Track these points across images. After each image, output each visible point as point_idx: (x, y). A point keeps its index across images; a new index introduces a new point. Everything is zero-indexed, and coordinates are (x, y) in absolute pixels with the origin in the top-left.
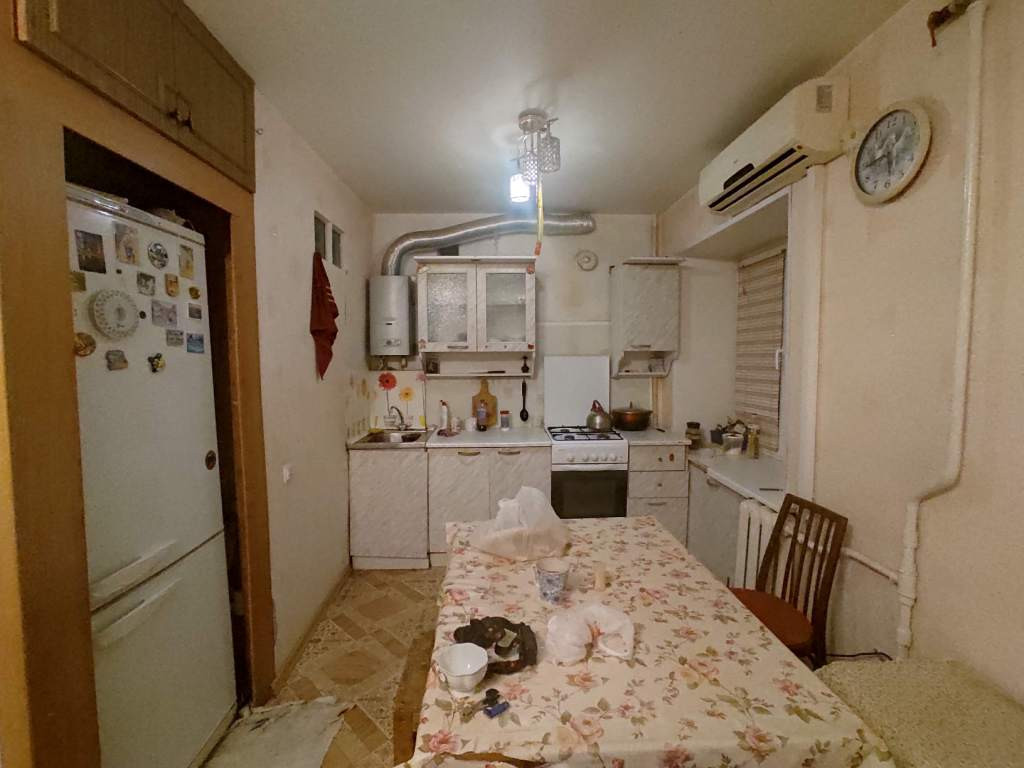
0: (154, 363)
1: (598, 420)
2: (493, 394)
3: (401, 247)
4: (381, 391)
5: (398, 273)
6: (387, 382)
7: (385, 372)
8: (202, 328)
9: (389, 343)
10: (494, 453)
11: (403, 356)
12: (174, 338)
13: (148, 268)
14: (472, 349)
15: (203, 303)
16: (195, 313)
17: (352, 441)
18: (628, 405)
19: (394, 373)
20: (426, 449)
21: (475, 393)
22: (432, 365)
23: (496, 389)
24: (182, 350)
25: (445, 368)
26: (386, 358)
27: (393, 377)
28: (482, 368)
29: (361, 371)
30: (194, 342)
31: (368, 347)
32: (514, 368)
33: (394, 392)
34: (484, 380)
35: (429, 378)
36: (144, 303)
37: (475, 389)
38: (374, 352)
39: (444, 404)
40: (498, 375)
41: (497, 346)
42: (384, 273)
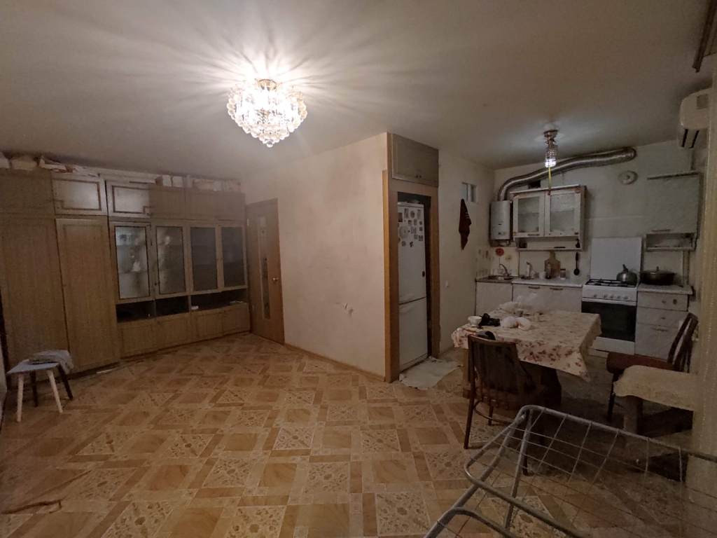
0: (411, 244)
1: (624, 276)
2: (559, 260)
3: (507, 186)
4: (497, 257)
5: (505, 199)
6: (500, 252)
7: (499, 248)
8: (422, 233)
9: (500, 234)
10: (549, 288)
11: (507, 240)
12: (415, 237)
13: (411, 218)
14: (541, 235)
15: (423, 226)
16: (421, 229)
17: (478, 278)
18: (655, 269)
19: (503, 248)
20: (512, 284)
21: (546, 259)
22: (522, 244)
23: (560, 257)
24: (417, 240)
25: (530, 246)
26: (499, 241)
27: (502, 250)
28: (551, 246)
29: (486, 247)
30: (421, 238)
31: (490, 234)
32: (571, 245)
33: (503, 258)
34: (552, 252)
35: (522, 251)
36: (409, 228)
37: (547, 256)
38: (492, 238)
39: (528, 264)
40: (561, 249)
41: (557, 233)
42: (499, 200)
